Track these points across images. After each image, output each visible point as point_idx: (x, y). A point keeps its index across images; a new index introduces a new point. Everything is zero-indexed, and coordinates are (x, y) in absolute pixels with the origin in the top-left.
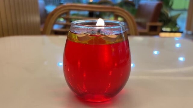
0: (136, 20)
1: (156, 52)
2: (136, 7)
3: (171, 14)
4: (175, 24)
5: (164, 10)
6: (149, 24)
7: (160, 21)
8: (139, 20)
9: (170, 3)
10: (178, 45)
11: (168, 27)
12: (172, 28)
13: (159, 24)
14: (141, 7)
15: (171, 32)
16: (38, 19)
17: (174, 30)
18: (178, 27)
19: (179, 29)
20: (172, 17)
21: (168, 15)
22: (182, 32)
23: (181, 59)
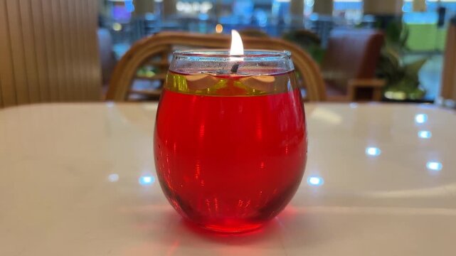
0: (323, 75)
1: (372, 151)
2: (324, 45)
3: (406, 60)
4: (415, 83)
5: (389, 50)
6: (353, 83)
7: (380, 76)
8: (330, 75)
9: (402, 35)
10: (424, 135)
11: (398, 90)
12: (406, 92)
13: (376, 83)
14: (333, 44)
15: (407, 101)
16: (95, 73)
17: (412, 96)
18: (421, 88)
19: (424, 93)
20: (406, 67)
21: (397, 62)
22: (432, 102)
23: (434, 166)
